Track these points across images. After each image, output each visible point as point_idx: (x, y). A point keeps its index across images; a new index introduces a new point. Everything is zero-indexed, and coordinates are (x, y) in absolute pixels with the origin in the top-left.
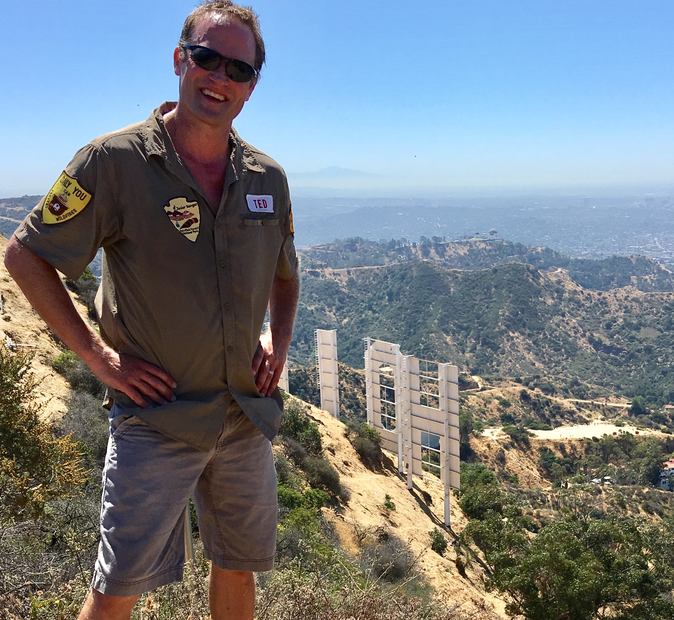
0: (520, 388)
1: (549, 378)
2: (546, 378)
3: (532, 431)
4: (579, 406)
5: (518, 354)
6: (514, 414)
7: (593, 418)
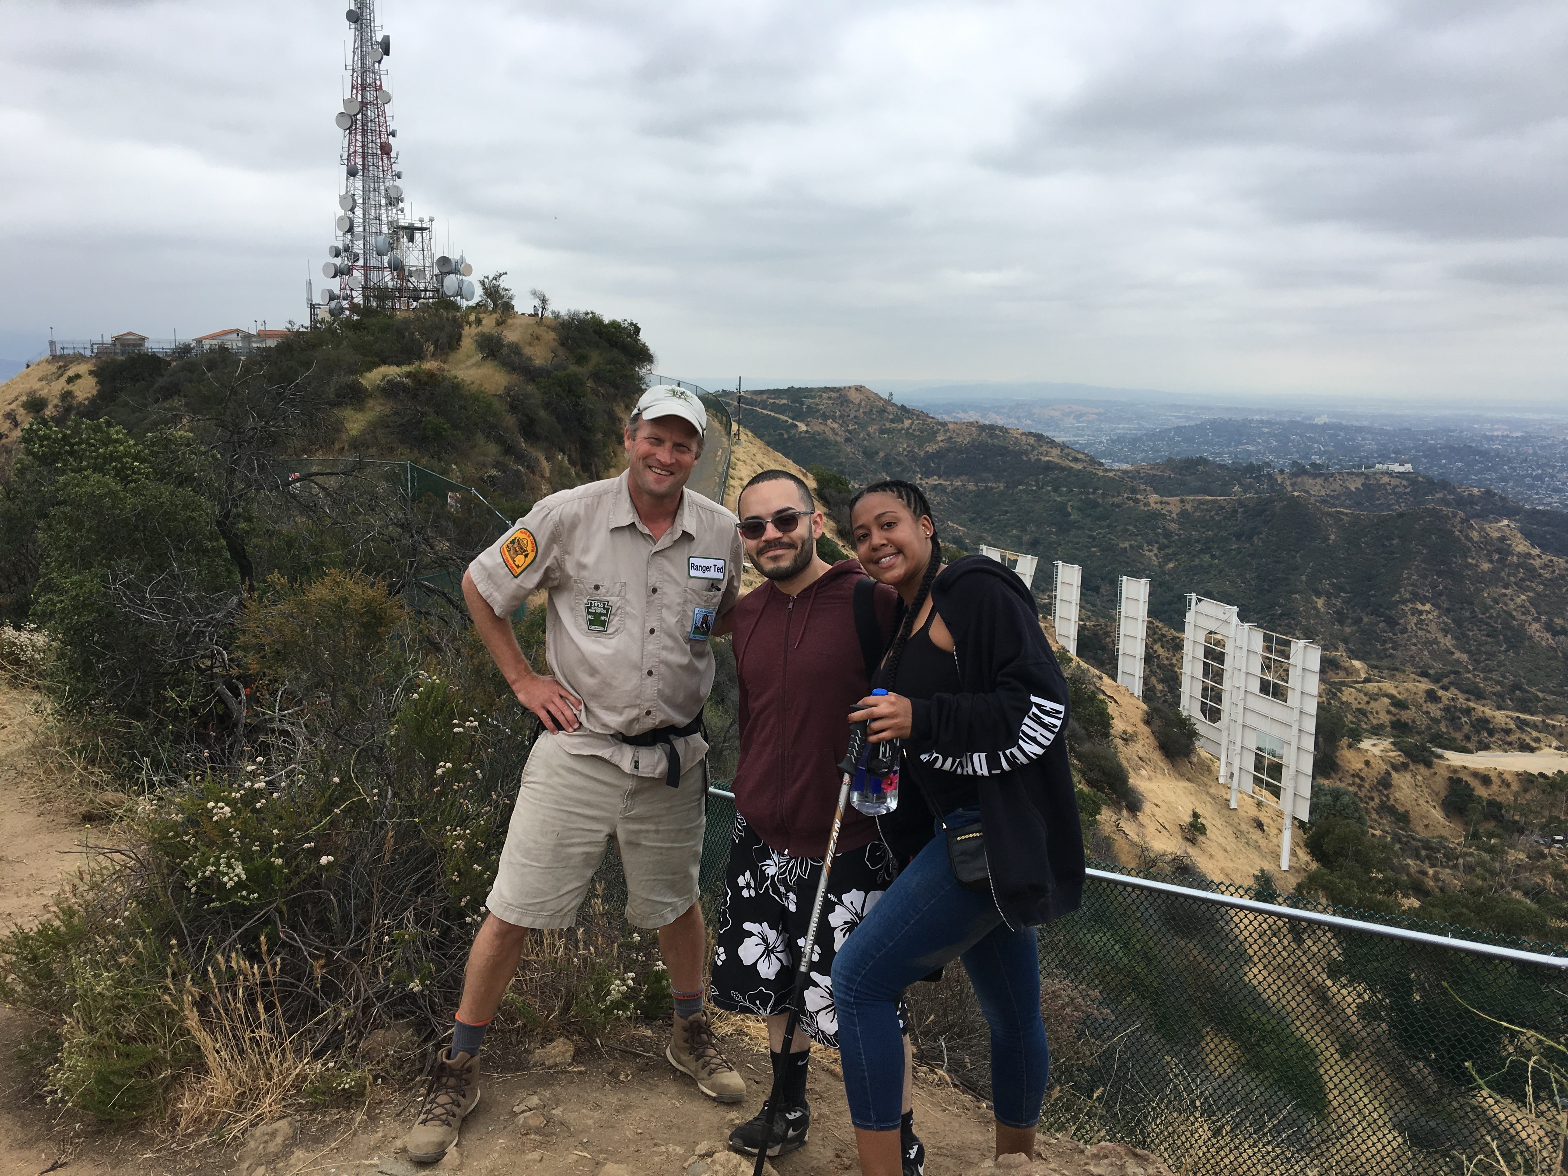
0: (1425, 685)
1: (1475, 676)
2: (1469, 675)
3: (1440, 751)
4: (1522, 724)
5: (1428, 635)
6: (1413, 721)
7: (1542, 744)
